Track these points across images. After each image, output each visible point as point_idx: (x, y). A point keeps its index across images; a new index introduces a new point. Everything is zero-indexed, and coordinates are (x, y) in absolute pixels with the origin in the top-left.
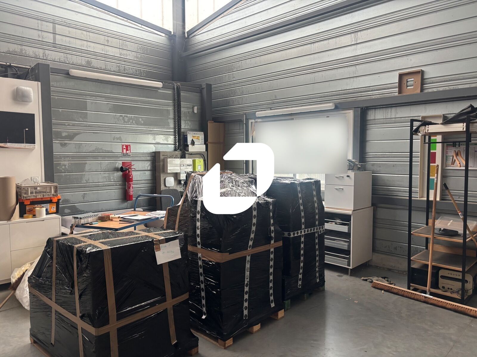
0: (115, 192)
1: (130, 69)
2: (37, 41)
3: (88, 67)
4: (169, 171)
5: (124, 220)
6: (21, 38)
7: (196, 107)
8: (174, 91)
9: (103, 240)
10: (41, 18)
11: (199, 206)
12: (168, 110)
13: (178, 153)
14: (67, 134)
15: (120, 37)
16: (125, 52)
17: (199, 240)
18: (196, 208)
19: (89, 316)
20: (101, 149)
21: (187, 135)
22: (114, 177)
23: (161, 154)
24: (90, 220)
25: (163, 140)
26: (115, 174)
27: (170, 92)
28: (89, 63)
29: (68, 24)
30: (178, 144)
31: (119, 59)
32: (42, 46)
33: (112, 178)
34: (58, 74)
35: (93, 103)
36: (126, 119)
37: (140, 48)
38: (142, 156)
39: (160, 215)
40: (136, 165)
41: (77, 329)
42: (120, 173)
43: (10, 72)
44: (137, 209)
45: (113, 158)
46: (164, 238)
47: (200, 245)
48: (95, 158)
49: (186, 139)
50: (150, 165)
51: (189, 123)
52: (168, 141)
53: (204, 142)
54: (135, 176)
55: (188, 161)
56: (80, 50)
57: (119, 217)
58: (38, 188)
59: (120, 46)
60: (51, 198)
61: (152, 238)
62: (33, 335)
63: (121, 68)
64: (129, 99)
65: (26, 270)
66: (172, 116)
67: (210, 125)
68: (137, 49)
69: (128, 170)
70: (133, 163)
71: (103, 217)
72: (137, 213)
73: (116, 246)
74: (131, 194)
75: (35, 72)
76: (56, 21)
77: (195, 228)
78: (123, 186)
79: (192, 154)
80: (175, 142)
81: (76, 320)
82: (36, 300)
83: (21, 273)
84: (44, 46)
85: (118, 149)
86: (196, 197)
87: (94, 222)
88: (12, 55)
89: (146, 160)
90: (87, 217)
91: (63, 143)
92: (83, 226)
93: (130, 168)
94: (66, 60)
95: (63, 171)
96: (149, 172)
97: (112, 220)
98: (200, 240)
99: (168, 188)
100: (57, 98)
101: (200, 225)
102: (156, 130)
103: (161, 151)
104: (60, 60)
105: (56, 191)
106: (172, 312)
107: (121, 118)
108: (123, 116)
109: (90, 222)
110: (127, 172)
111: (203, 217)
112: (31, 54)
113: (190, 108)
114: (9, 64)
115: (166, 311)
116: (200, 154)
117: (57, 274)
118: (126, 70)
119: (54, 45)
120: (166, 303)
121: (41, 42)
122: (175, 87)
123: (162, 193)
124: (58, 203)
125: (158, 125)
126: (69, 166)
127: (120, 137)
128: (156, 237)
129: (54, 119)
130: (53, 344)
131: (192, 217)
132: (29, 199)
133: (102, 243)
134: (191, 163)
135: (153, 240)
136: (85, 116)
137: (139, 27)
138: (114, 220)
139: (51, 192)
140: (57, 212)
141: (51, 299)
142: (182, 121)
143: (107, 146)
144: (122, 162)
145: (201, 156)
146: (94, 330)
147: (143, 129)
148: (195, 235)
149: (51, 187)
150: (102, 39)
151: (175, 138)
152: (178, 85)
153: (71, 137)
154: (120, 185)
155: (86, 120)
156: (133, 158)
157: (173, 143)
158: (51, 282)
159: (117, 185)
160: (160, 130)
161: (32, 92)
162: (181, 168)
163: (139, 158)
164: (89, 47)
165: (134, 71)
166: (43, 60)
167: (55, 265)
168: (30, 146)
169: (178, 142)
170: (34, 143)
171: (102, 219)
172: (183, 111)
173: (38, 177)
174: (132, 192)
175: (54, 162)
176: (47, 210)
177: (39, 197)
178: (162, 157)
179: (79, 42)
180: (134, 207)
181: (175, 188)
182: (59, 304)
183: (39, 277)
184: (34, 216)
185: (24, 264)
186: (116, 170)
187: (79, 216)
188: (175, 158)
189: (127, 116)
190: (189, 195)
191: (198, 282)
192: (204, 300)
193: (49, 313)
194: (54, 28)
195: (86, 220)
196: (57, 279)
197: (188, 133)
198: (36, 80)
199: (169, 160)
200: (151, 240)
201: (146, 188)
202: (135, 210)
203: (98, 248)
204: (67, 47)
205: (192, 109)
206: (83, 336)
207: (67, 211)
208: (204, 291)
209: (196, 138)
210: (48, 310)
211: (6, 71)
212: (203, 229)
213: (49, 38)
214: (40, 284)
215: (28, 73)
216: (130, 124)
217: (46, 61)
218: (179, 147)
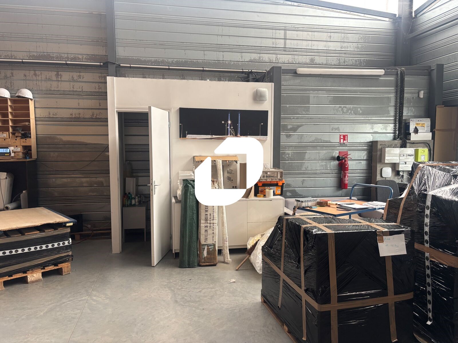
0: (331, 180)
1: (350, 61)
2: (271, 48)
3: (312, 64)
4: (386, 162)
5: (340, 207)
6: (260, 47)
7: (423, 91)
8: (397, 77)
9: (327, 224)
10: (276, 27)
11: (429, 200)
12: (388, 97)
13: (398, 142)
14: (291, 126)
15: (342, 31)
16: (345, 44)
17: (426, 238)
18: (424, 202)
19: (313, 291)
20: (320, 139)
21: (409, 123)
22: (330, 165)
23: (379, 144)
24: (310, 204)
25: (381, 129)
26: (332, 163)
27: (392, 78)
28: (312, 60)
29: (296, 29)
30: (397, 133)
31: (340, 52)
32: (275, 52)
33: (329, 166)
34: (288, 74)
35: (315, 98)
36: (345, 110)
37: (361, 38)
38: (358, 146)
39: (377, 206)
40: (352, 155)
41: (302, 301)
42: (337, 162)
43: (251, 77)
44: (353, 198)
45: (330, 148)
46: (388, 230)
47: (428, 244)
48: (315, 147)
49: (407, 127)
50: (367, 155)
51: (413, 110)
52: (386, 130)
53: (430, 130)
54: (351, 165)
55: (410, 151)
56: (305, 50)
57: (336, 204)
58: (269, 173)
59: (342, 39)
60: (277, 182)
61: (375, 228)
62: (263, 295)
63: (341, 61)
64: (348, 90)
65: (258, 240)
66: (393, 103)
67: (440, 111)
68: (359, 39)
69: (344, 160)
70: (349, 153)
71: (321, 202)
72: (352, 202)
73: (340, 232)
74: (346, 183)
75: (270, 75)
76: (287, 28)
77: (421, 225)
78: (339, 175)
79: (414, 143)
80: (395, 131)
81: (301, 292)
82: (267, 266)
83: (255, 242)
84: (277, 52)
85: (335, 139)
86: (426, 190)
87: (313, 206)
88: (253, 63)
89: (362, 149)
90: (307, 201)
91: (288, 134)
92: (304, 209)
93: (346, 157)
94: (293, 61)
95: (287, 159)
96: (365, 161)
97: (329, 206)
98: (428, 239)
99: (384, 179)
100: (286, 95)
101: (430, 222)
102: (374, 119)
103: (378, 140)
104: (288, 61)
105: (281, 176)
106: (393, 308)
107: (340, 109)
108: (342, 107)
109: (310, 205)
110: (344, 161)
111: (434, 214)
112: (267, 60)
113: (414, 93)
114: (250, 70)
115: (386, 305)
116: (425, 143)
117: (285, 248)
118: (346, 62)
119: (285, 49)
120: (388, 297)
121: (274, 48)
122: (399, 72)
123: (378, 183)
124: (282, 187)
125: (376, 114)
126: (292, 154)
127: (338, 128)
128: (379, 229)
129: (282, 114)
130: (280, 307)
131: (418, 212)
132: (262, 182)
133: (326, 226)
134: (413, 153)
135: (376, 231)
136: (307, 109)
137: (362, 16)
138: (331, 206)
139: (277, 177)
140: (281, 195)
141: (280, 269)
142: (404, 108)
143: (325, 137)
144: (339, 152)
145: (426, 145)
146: (317, 305)
147: (361, 119)
148: (422, 233)
149: (278, 173)
150: (324, 36)
151: (395, 126)
152: (402, 70)
153: (294, 129)
154: (336, 173)
155: (308, 113)
156: (350, 148)
157: (392, 132)
158: (280, 254)
159: (333, 173)
160: (379, 119)
161: (267, 92)
162: (401, 158)
163: (355, 148)
164: (313, 45)
165: (354, 62)
166: (276, 64)
167: (284, 240)
168: (264, 138)
169: (399, 130)
170: (266, 135)
171: (321, 204)
172: (407, 97)
173: (268, 164)
174: (347, 180)
175: (281, 151)
176: (274, 192)
177: (269, 180)
178: (379, 147)
179: (305, 43)
180: (349, 195)
181: (392, 179)
182: (286, 275)
183: (271, 248)
184: (265, 196)
185: (257, 235)
186: (333, 159)
187: (301, 199)
188: (393, 147)
189: (345, 107)
190: (415, 188)
191: (424, 283)
192: (430, 304)
193: (277, 280)
194: (285, 34)
195: (306, 203)
196: (285, 252)
197: (411, 120)
198: (271, 81)
199: (387, 149)
200: (374, 230)
201: (361, 177)
202: (350, 199)
203: (323, 231)
204: (295, 49)
205: (417, 94)
206: (306, 307)
207: (288, 194)
208: (431, 295)
209: (420, 125)
210: (276, 277)
211: (248, 77)
212: (433, 226)
213: (281, 44)
214: (271, 254)
215: (265, 76)
216: (348, 114)
217: (277, 64)
218: (399, 136)
